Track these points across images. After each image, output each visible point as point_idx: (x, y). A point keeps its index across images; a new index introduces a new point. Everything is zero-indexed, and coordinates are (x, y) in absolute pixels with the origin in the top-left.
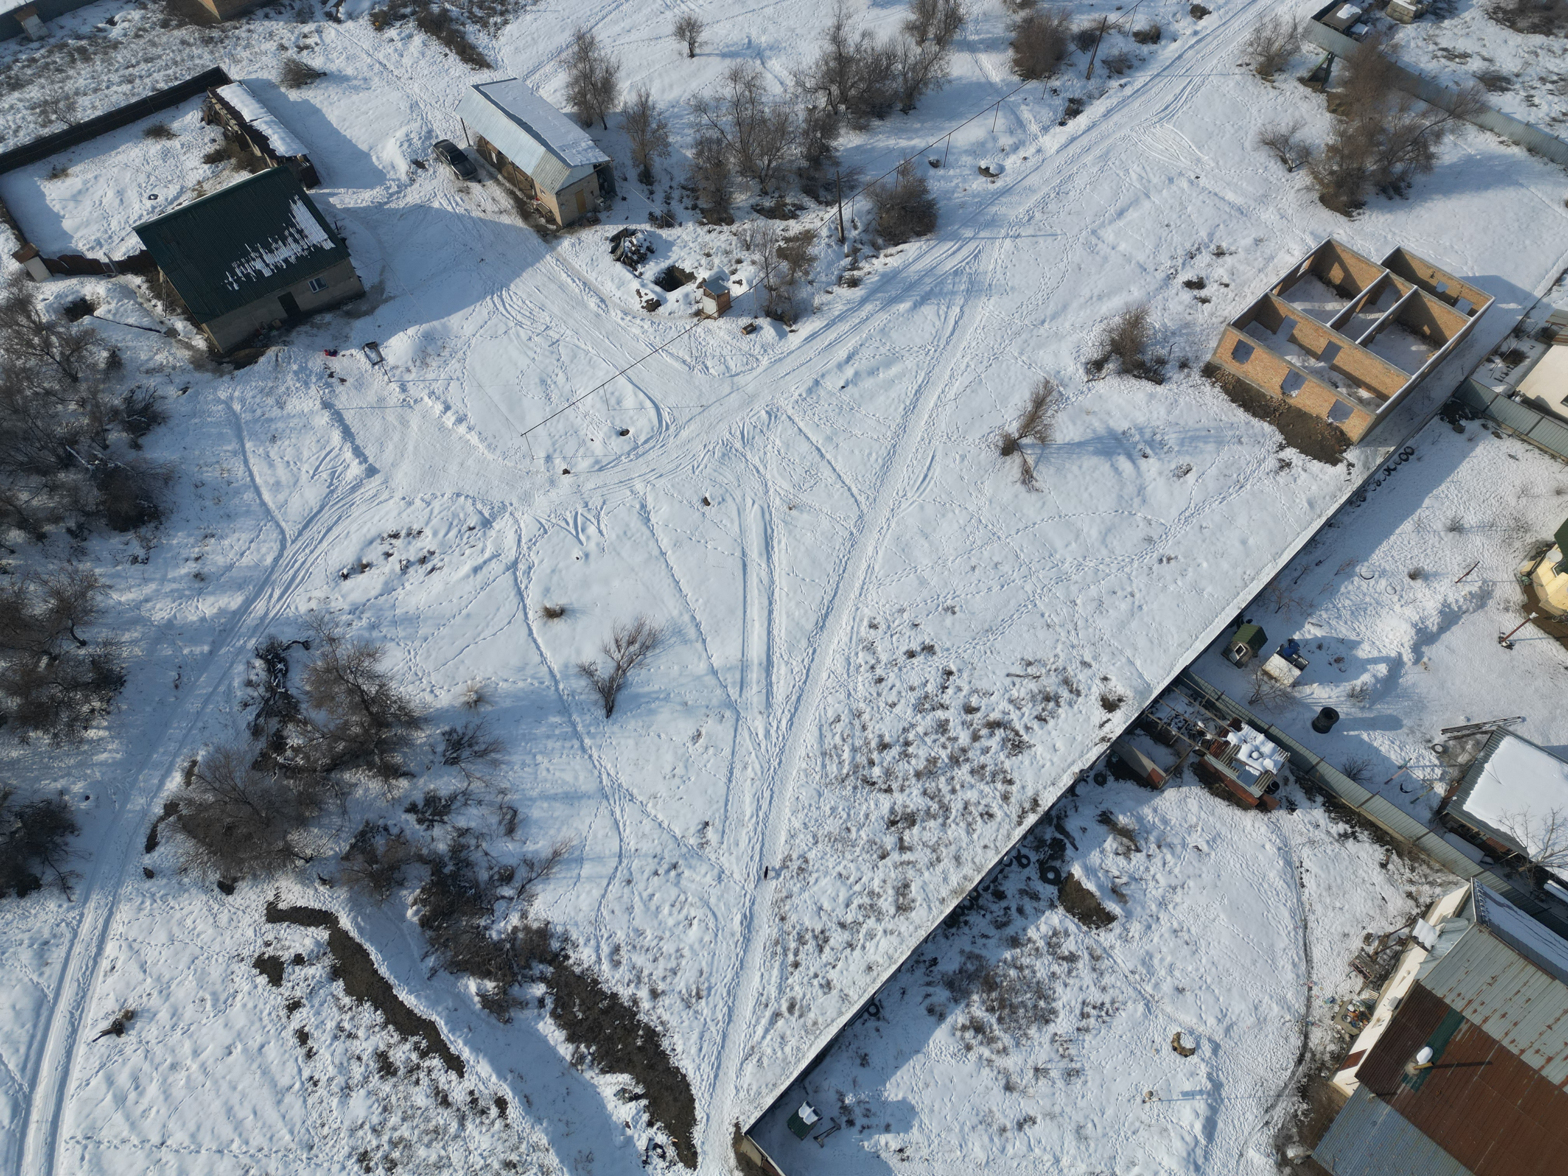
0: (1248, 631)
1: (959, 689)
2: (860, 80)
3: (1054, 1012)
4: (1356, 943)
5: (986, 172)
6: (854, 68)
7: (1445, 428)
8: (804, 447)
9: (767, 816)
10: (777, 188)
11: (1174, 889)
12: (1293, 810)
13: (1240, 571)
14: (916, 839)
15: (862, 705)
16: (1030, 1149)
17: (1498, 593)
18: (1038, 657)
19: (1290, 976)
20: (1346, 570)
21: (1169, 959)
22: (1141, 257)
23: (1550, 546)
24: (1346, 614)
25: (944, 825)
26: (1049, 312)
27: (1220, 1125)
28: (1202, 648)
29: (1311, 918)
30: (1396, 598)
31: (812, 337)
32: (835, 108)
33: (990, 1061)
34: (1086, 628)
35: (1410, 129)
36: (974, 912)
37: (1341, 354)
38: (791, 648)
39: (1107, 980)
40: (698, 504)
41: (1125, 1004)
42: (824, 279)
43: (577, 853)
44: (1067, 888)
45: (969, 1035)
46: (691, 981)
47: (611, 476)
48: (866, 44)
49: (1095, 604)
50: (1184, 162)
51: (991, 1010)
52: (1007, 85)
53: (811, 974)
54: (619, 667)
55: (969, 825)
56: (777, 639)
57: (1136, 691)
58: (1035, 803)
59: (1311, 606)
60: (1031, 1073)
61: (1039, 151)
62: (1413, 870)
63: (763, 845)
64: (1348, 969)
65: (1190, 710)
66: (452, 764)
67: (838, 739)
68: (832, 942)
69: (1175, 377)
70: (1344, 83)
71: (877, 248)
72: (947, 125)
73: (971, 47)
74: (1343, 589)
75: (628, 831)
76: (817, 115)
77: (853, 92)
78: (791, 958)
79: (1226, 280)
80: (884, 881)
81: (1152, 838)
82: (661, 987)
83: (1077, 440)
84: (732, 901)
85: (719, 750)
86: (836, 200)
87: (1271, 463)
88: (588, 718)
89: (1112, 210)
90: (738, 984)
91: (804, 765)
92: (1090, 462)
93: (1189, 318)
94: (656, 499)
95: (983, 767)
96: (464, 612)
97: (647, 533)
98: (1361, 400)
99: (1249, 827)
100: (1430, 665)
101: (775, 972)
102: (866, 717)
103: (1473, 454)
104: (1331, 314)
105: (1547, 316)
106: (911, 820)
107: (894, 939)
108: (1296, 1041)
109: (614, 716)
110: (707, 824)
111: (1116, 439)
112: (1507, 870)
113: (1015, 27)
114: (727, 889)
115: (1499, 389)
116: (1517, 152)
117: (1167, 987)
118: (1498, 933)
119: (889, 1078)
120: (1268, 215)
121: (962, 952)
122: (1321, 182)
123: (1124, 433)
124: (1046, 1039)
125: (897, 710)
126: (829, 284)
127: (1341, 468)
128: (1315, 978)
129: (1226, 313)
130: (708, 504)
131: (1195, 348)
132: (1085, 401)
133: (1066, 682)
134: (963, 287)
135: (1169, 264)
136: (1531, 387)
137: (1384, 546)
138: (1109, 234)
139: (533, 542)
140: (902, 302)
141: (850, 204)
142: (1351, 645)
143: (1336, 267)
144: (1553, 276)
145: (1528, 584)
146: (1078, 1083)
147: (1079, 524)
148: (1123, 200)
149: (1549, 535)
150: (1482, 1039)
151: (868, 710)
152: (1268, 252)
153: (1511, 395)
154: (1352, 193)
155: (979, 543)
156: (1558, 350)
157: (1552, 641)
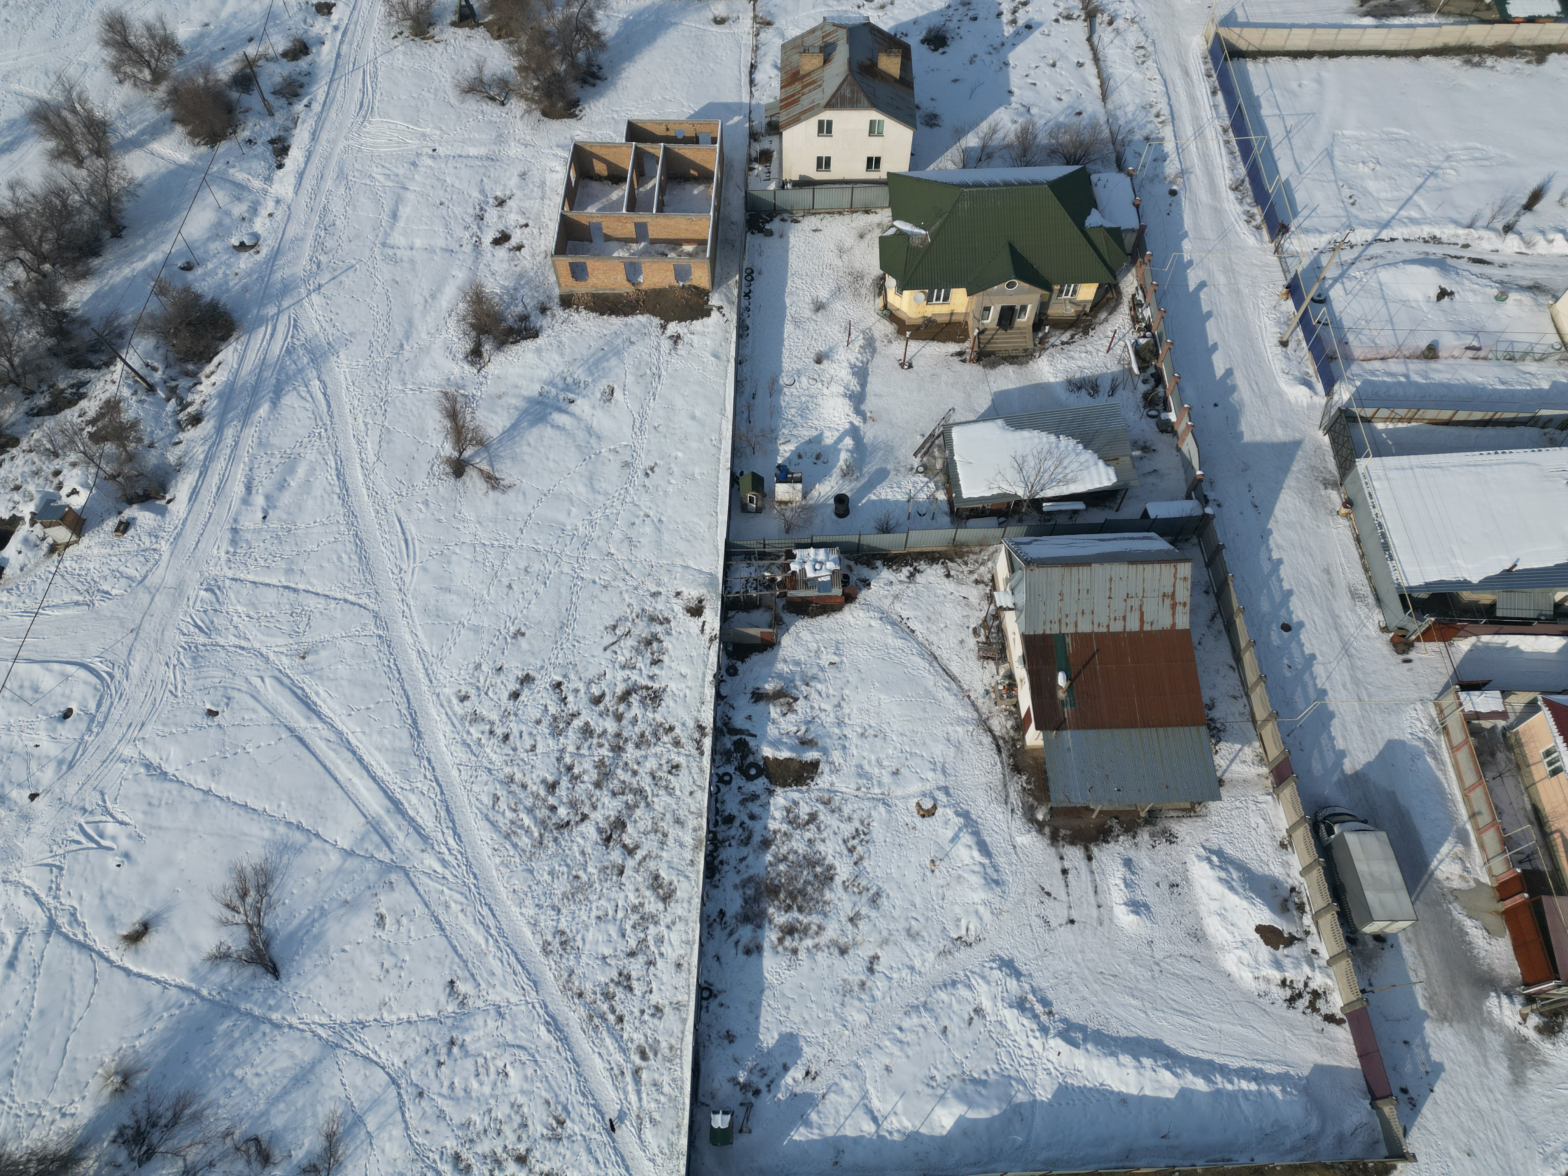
0: (746, 482)
1: (576, 691)
2: (45, 230)
3: (830, 867)
4: (972, 642)
5: (242, 247)
6: (27, 223)
7: (759, 238)
8: (271, 595)
9: (499, 929)
10: (41, 381)
11: (839, 705)
12: (869, 585)
13: (707, 441)
14: (635, 835)
15: (507, 770)
16: (890, 979)
17: (877, 335)
18: (617, 617)
19: (951, 699)
20: (774, 389)
21: (873, 758)
22: (441, 243)
23: (883, 278)
24: (798, 420)
25: (648, 805)
26: (400, 335)
27: (988, 839)
28: (726, 517)
29: (934, 649)
30: (820, 385)
31: (194, 494)
32: (38, 271)
33: (816, 946)
34: (634, 566)
35: (567, 21)
36: (721, 850)
37: (650, 228)
38: (405, 775)
39: (847, 810)
40: (206, 721)
41: (870, 816)
42: (162, 434)
43: (349, 1119)
44: (771, 770)
45: (788, 942)
46: (544, 1118)
47: (88, 764)
48: (21, 194)
49: (626, 543)
50: (414, 144)
51: (789, 908)
52: (200, 159)
53: (637, 1013)
54: (250, 927)
55: (666, 787)
56: (386, 778)
57: (706, 586)
58: (701, 728)
59: (772, 431)
60: (849, 926)
61: (278, 202)
62: (966, 564)
63: (516, 955)
64: (979, 663)
65: (752, 569)
66: (149, 1159)
67: (509, 815)
68: (634, 975)
69: (544, 323)
70: (490, 9)
71: (194, 375)
72: (170, 225)
73: (135, 143)
74: (783, 404)
75: (383, 1055)
76: (25, 288)
77: (46, 247)
78: (611, 1018)
79: (523, 222)
80: (637, 890)
81: (798, 683)
82: (522, 1148)
83: (508, 425)
84: (526, 1021)
85: (411, 915)
86: (114, 356)
87: (666, 344)
88: (257, 996)
89: (385, 217)
90: (586, 1081)
91: (498, 860)
92: (533, 434)
93: (518, 269)
94: (156, 749)
95: (642, 735)
96: (33, 1013)
97: (174, 786)
98: (689, 255)
99: (852, 621)
100: (874, 415)
101: (608, 1041)
102: (518, 776)
103: (791, 245)
104: (620, 201)
105: (763, 114)
106: (620, 824)
107: (680, 926)
108: (987, 740)
109: (283, 972)
110: (452, 982)
111: (539, 403)
112: (1017, 517)
113: (163, 104)
114: (514, 1017)
115: (772, 186)
117: (887, 779)
118: (1042, 563)
119: (757, 1032)
120: (514, 150)
121: (736, 887)
122: (532, 100)
123: (541, 394)
124: (840, 889)
125: (540, 749)
126: (171, 436)
127: (715, 314)
128: (966, 687)
129: (543, 248)
130: (217, 713)
131: (541, 290)
132: (491, 387)
133: (652, 619)
134: (305, 360)
135: (467, 235)
136: (792, 171)
137: (785, 353)
138: (397, 238)
139: (54, 890)
140: (258, 408)
141: (131, 351)
142: (817, 439)
143: (595, 162)
144: (745, 79)
145: (890, 314)
146: (883, 901)
147: (564, 490)
148: (388, 203)
149: (877, 271)
150: (1083, 638)
151: (516, 769)
152: (536, 180)
153: (783, 185)
154: (563, 97)
155: (497, 563)
156: (788, 135)
157: (931, 343)
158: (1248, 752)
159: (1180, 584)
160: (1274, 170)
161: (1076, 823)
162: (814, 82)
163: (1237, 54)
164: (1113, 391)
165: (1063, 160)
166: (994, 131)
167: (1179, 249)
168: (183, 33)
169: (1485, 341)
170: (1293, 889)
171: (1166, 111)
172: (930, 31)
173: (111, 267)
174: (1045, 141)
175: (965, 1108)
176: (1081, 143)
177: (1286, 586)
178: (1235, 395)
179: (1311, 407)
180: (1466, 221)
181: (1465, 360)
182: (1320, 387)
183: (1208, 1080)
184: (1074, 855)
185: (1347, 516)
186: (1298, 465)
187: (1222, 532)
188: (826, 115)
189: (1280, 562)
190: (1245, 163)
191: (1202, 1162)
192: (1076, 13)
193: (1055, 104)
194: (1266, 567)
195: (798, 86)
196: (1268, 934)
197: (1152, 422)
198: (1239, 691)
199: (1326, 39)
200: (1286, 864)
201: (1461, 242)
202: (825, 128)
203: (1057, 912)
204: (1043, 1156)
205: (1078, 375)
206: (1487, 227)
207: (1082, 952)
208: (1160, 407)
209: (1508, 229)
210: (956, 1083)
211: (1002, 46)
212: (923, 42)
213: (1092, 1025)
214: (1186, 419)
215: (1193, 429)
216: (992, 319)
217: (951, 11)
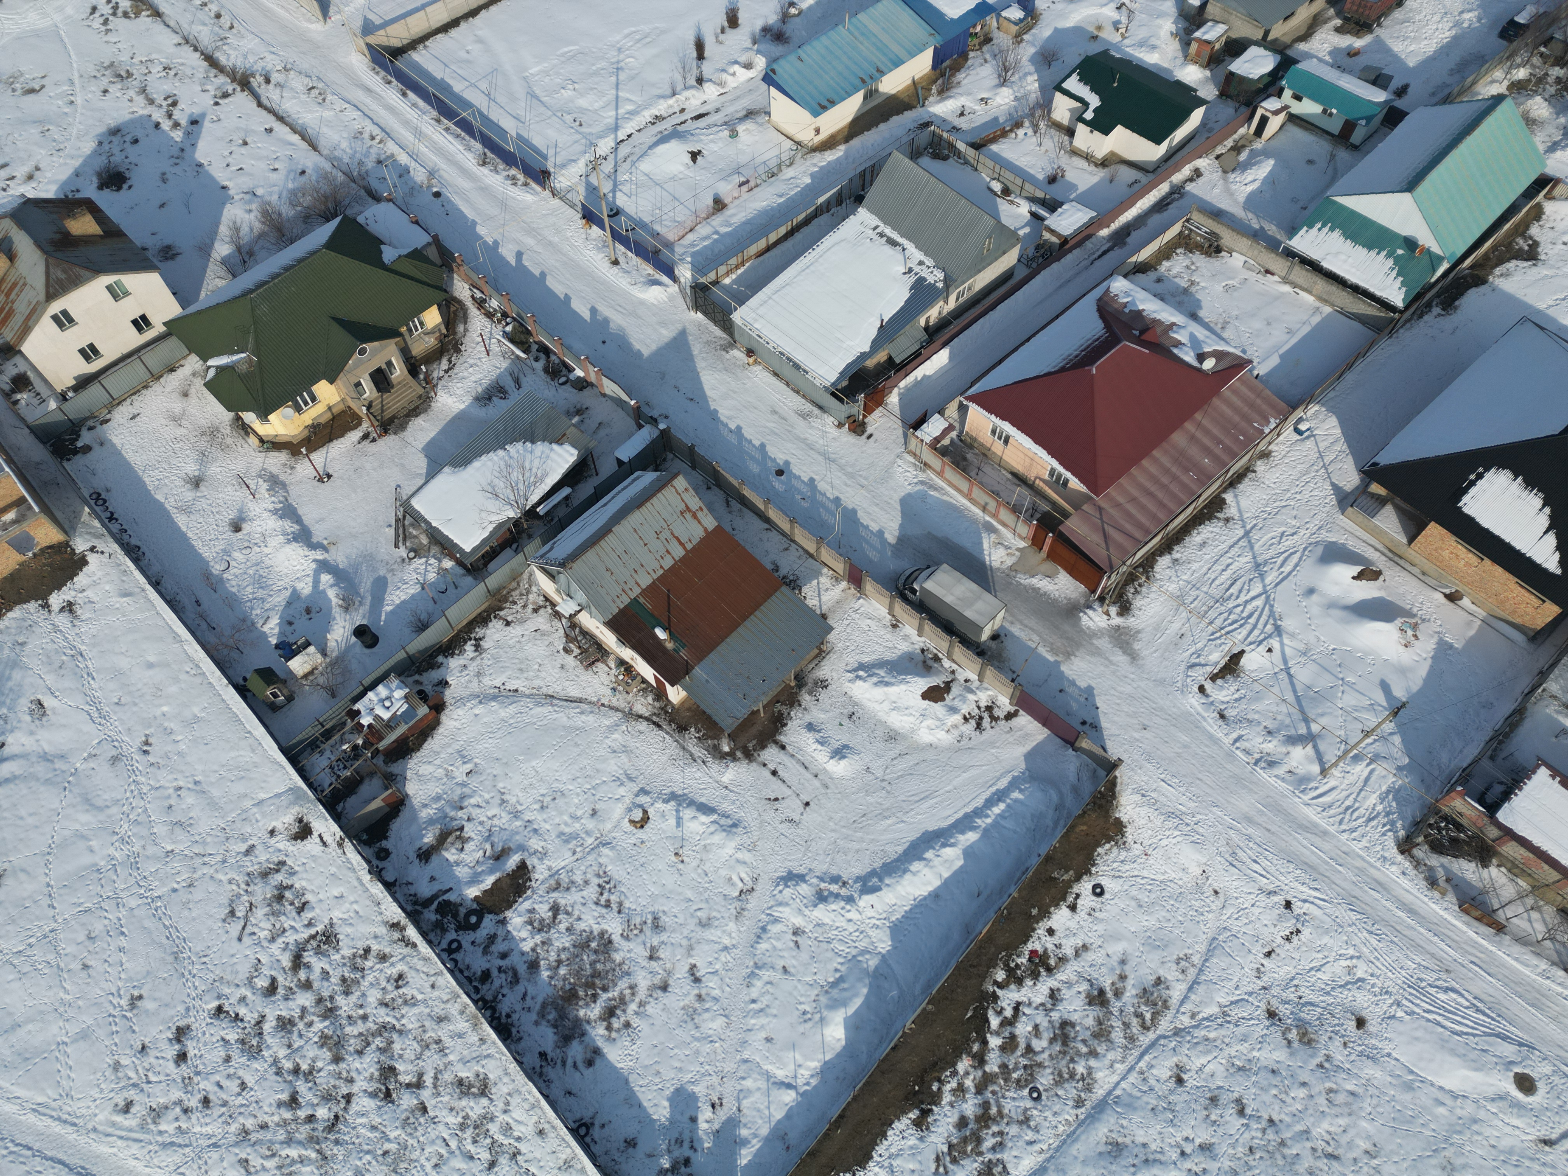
0: (256, 684)
1: (243, 999)
3: (602, 934)
4: (570, 660)
7: (80, 460)
11: (503, 801)
12: (447, 683)
13: (183, 676)
14: (410, 1067)
15: (234, 1128)
16: (715, 973)
17: (275, 470)
18: (226, 902)
19: (591, 718)
20: (213, 583)
21: (566, 818)
23: (239, 418)
24: (260, 593)
25: (400, 1032)
27: (703, 800)
28: (262, 729)
29: (545, 690)
30: (256, 549)
33: (641, 1004)
34: (205, 843)
36: (499, 1006)
39: (578, 878)
41: (601, 865)
44: (488, 904)
45: (616, 1023)
49: (178, 830)
51: (595, 997)
55: (405, 1002)
57: (294, 803)
58: (395, 926)
59: (244, 620)
60: (654, 964)
62: (515, 603)
64: (590, 672)
65: (328, 754)
67: (270, 1164)
74: (234, 590)
80: (451, 1109)
81: (452, 814)
87: (62, 621)
95: (344, 980)
98: (15, 522)
99: (456, 724)
100: (331, 540)
102: (250, 1123)
103: (119, 447)
106: (388, 1072)
107: (515, 1101)
108: (643, 726)
112: (524, 536)
115: (53, 405)
117: (590, 824)
118: (574, 556)
119: (649, 1116)
121: (537, 1023)
124: (625, 945)
125: (250, 1081)
127: (91, 558)
128: (595, 699)
133: (265, 875)
136: (62, 378)
137: (198, 545)
142: (294, 598)
145: (273, 445)
146: (665, 920)
147: (66, 833)
149: (229, 416)
150: (651, 591)
151: (241, 1120)
153: (63, 397)
155: (51, 957)
156: (28, 348)
157: (331, 445)
158: (825, 580)
159: (686, 497)
160: (503, 133)
161: (754, 730)
162: (15, 285)
163: (397, 52)
164: (518, 383)
165: (321, 220)
166: (237, 230)
167: (480, 238)
169: (748, 173)
170: (923, 651)
171: (376, 131)
172: (99, 175)
174: (292, 213)
175: (843, 1010)
176: (326, 197)
177: (757, 443)
178: (611, 325)
179: (671, 298)
180: (669, 92)
181: (745, 196)
182: (665, 279)
183: (974, 828)
184: (770, 754)
185: (755, 362)
186: (696, 349)
187: (685, 434)
188: (56, 307)
189: (739, 428)
190: (474, 138)
191: (1013, 888)
192: (230, 89)
193: (274, 176)
194: (733, 439)
196: (934, 694)
197: (567, 387)
198: (785, 543)
200: (906, 637)
201: (677, 110)
202: (64, 320)
203: (792, 807)
204: (918, 989)
205: (480, 390)
206: (686, 88)
207: (831, 819)
208: (564, 372)
209: (700, 81)
210: (823, 1000)
211: (183, 152)
212: (101, 187)
213: (877, 864)
214: (591, 368)
215: (602, 372)
216: (369, 390)
217: (106, 147)
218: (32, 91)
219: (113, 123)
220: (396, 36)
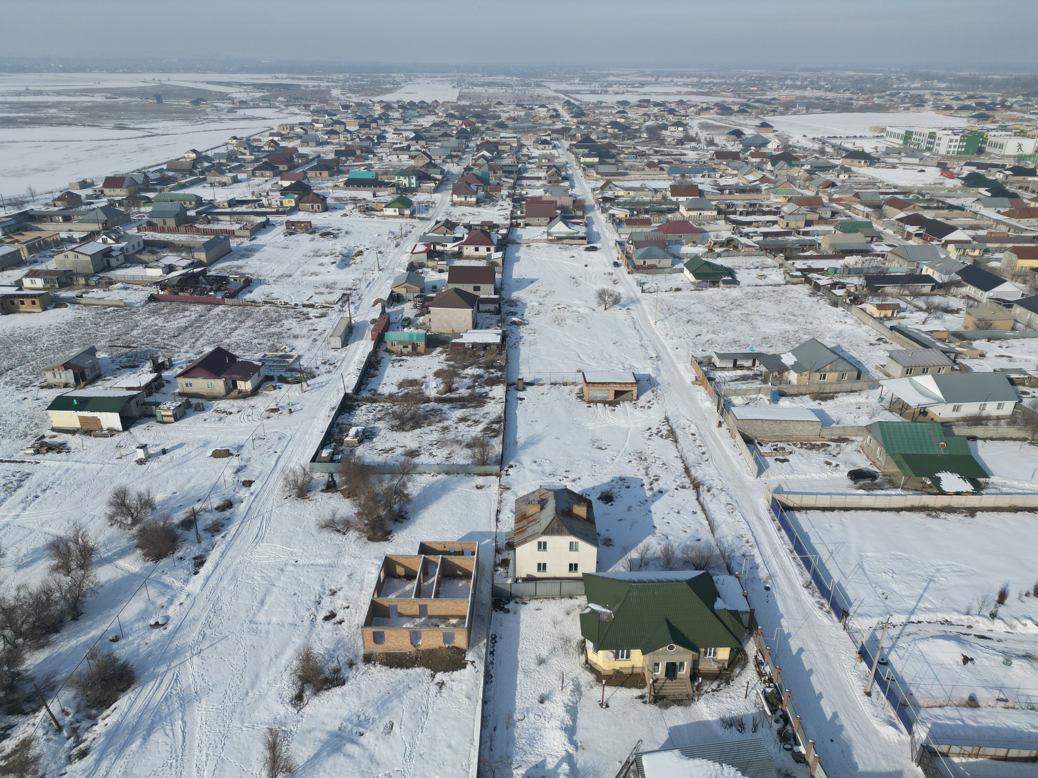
2: (29, 615)
5: (157, 625)
6: (19, 611)
7: (500, 614)
13: (458, 766)
17: (582, 682)
20: (510, 723)
22: (289, 620)
23: (584, 642)
24: (527, 748)
26: (248, 685)
30: (543, 720)
32: (13, 644)
35: (390, 488)
37: (429, 608)
42: (53, 766)
48: (22, 593)
50: (284, 558)
52: (146, 569)
59: (508, 758)
61: (188, 595)
69: (351, 674)
70: (345, 483)
71: (94, 718)
72: (113, 611)
73: (108, 560)
74: (516, 735)
77: (25, 627)
79: (346, 605)
83: (312, 755)
86: (43, 703)
87: (434, 689)
89: (256, 604)
92: (329, 762)
93: (338, 637)
98: (454, 625)
100: (583, 745)
103: (521, 619)
104: (410, 591)
105: (504, 538)
111: (337, 736)
113: (134, 537)
115: (509, 581)
116: (442, 477)
120: (347, 560)
122: (363, 531)
123: (340, 729)
126: (60, 768)
127: (469, 666)
129: (357, 622)
131: (351, 651)
132: (304, 725)
134: (176, 705)
135: (308, 614)
136: (522, 572)
138: (261, 617)
140: (132, 743)
141: (56, 700)
142: (541, 765)
143: (397, 567)
144: (493, 518)
145: (590, 667)
148: (259, 594)
149: (580, 637)
152: (359, 578)
153: (516, 581)
154: (382, 529)
156: (519, 550)
157: (621, 689)
160: (829, 577)
162: (535, 520)
163: (788, 508)
164: (755, 728)
165: (693, 567)
166: (648, 549)
167: (781, 626)
168: (159, 497)
169: (1008, 695)
171: (752, 540)
172: (602, 493)
173: (63, 640)
174: (680, 556)
176: (703, 557)
178: (844, 733)
179: (901, 743)
180: (965, 611)
181: (999, 709)
182: (902, 727)
188: (543, 539)
190: (809, 572)
192: (688, 486)
193: (683, 534)
195: (525, 522)
197: (789, 754)
199: (839, 501)
201: (966, 624)
202: (542, 546)
205: (728, 715)
206: (979, 615)
208: (792, 742)
209: (993, 616)
211: (646, 502)
212: (599, 499)
214: (813, 752)
215: (820, 760)
216: (661, 672)
217: (614, 483)
218: (601, 448)
219: (624, 475)
220: (792, 501)
